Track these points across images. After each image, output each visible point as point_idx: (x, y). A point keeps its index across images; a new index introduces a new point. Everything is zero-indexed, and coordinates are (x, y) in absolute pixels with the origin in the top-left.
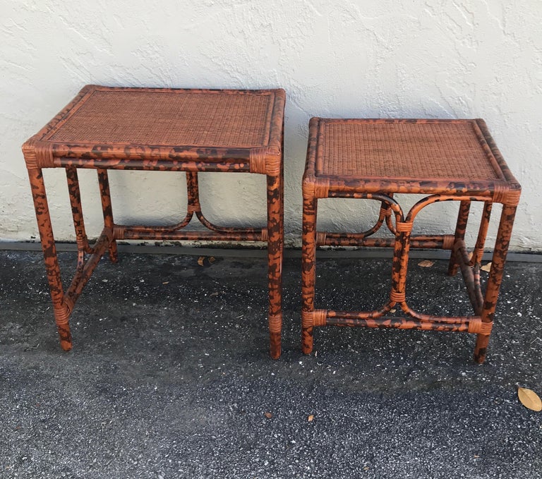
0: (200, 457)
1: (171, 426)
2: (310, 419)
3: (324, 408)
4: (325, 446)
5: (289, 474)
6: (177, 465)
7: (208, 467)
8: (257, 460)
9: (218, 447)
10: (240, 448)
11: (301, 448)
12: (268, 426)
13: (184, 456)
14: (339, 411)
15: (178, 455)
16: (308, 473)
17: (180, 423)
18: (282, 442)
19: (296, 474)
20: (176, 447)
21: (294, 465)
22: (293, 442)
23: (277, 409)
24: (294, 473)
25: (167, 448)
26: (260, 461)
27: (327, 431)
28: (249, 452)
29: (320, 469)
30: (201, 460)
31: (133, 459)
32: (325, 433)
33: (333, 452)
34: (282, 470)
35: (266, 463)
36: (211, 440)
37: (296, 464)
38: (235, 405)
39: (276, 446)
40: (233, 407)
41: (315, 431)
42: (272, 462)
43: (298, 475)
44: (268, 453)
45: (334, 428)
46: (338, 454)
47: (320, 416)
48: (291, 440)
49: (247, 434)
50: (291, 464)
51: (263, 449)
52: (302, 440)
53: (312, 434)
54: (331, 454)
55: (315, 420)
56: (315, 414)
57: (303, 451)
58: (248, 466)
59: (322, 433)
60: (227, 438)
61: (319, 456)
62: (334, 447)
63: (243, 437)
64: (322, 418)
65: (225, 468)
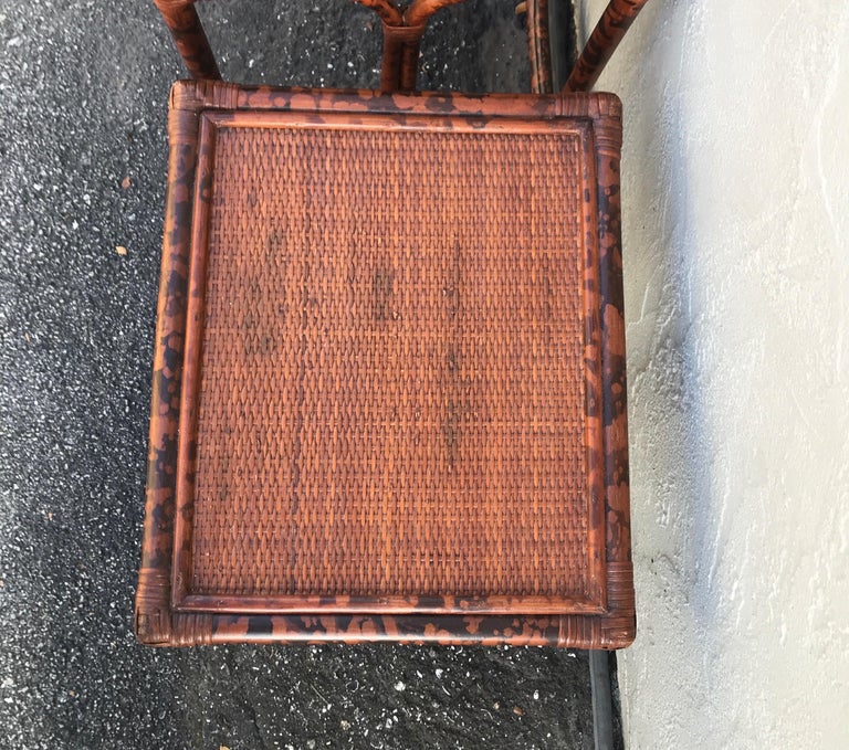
0: (49, 90)
1: (106, 37)
2: (121, 250)
3: (140, 272)
4: (68, 273)
5: (20, 222)
6: (35, 59)
7: (33, 103)
8: (43, 173)
9: (68, 111)
10: (65, 145)
11: (63, 237)
12: (105, 183)
13: (51, 65)
14: (135, 297)
15: (52, 57)
16: (21, 250)
17: (112, 48)
18: (76, 208)
19: (20, 232)
20: (65, 51)
21: (35, 228)
22: (75, 225)
23: (139, 196)
24: (22, 229)
25: (64, 38)
26: (41, 177)
27: (98, 277)
28: (57, 159)
29: (28, 266)
30: (44, 91)
32: (91, 274)
33: (56, 287)
34: (25, 211)
35: (37, 187)
36: (80, 101)
37: (36, 231)
38: (145, 127)
39: (68, 198)
40: (142, 124)
41: (96, 258)
42: (38, 195)
43: (18, 235)
44: (55, 188)
45: (102, 288)
46: (53, 294)
47: (124, 265)
48: (78, 220)
49: (90, 153)
50: (36, 223)
51: (63, 179)
52: (78, 239)
53: (90, 253)
54: (53, 284)
55: (117, 257)
56: (128, 257)
57: (59, 240)
58: (32, 161)
59: (92, 269)
60: (83, 124)
61: (50, 265)
62: (66, 288)
63: (83, 147)
64: (121, 268)
65: (29, 128)
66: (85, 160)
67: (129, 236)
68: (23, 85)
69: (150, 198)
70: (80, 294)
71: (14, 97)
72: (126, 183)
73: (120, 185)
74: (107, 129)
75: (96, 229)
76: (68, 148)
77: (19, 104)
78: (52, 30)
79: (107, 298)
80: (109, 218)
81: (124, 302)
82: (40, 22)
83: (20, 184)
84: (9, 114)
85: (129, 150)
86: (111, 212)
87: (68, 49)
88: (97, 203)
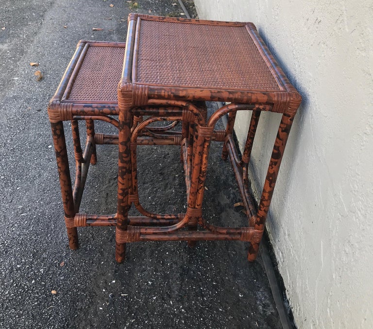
0: (34, 230)
2: (53, 292)
3: (62, 302)
4: (24, 303)
5: (5, 280)
6: (31, 220)
7: (26, 235)
8: (23, 261)
9: (41, 238)
11: (26, 287)
12: (52, 264)
13: (37, 222)
14: (57, 313)
15: (39, 219)
18: (35, 274)
22: (33, 281)
23: (67, 269)
25: (45, 213)
27: (39, 305)
28: (31, 255)
30: (32, 231)
31: (41, 200)
32: (36, 303)
33: (16, 310)
34: (10, 276)
35: (18, 266)
36: (47, 234)
37: (12, 284)
39: (32, 270)
41: (40, 296)
42: (18, 269)
44: (27, 266)
45: (40, 310)
46: (13, 313)
47: (54, 299)
48: (35, 280)
49: (47, 253)
50: (13, 281)
51: (32, 263)
52: (33, 287)
53: (38, 294)
54: (14, 308)
55: (51, 295)
56: (56, 295)
57: (23, 288)
58: (19, 256)
59: (37, 301)
60: (47, 242)
61: (15, 300)
62: (21, 310)
63: (45, 251)
64: (52, 300)
65: (21, 244)
66: (44, 255)
67: (59, 286)
68: (23, 229)
69: (72, 270)
70: (28, 313)
71: (18, 233)
72: (62, 264)
73: (59, 265)
74: (57, 244)
75: (43, 283)
76: (37, 251)
77: (19, 235)
78: (41, 210)
79: (42, 314)
80: (51, 278)
81: (50, 316)
82: (37, 208)
83: (10, 265)
84: (14, 239)
85: (66, 252)
86: (52, 276)
87: (46, 217)
88: (46, 273)
